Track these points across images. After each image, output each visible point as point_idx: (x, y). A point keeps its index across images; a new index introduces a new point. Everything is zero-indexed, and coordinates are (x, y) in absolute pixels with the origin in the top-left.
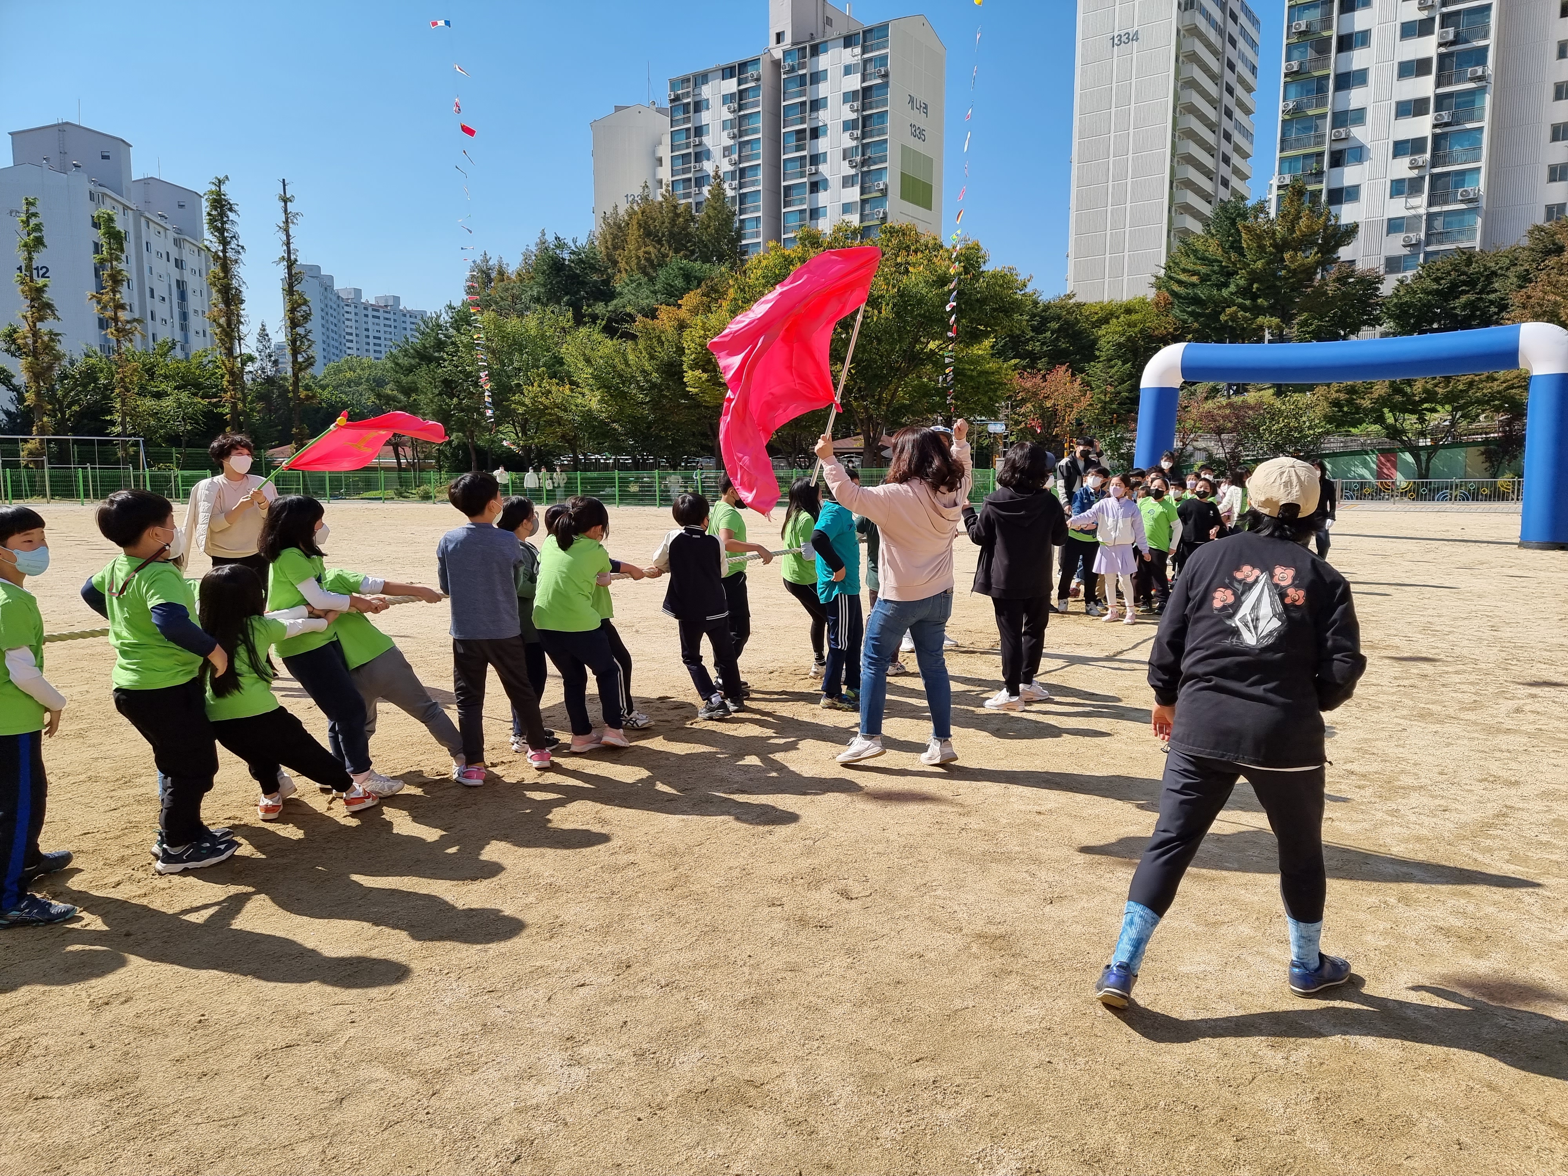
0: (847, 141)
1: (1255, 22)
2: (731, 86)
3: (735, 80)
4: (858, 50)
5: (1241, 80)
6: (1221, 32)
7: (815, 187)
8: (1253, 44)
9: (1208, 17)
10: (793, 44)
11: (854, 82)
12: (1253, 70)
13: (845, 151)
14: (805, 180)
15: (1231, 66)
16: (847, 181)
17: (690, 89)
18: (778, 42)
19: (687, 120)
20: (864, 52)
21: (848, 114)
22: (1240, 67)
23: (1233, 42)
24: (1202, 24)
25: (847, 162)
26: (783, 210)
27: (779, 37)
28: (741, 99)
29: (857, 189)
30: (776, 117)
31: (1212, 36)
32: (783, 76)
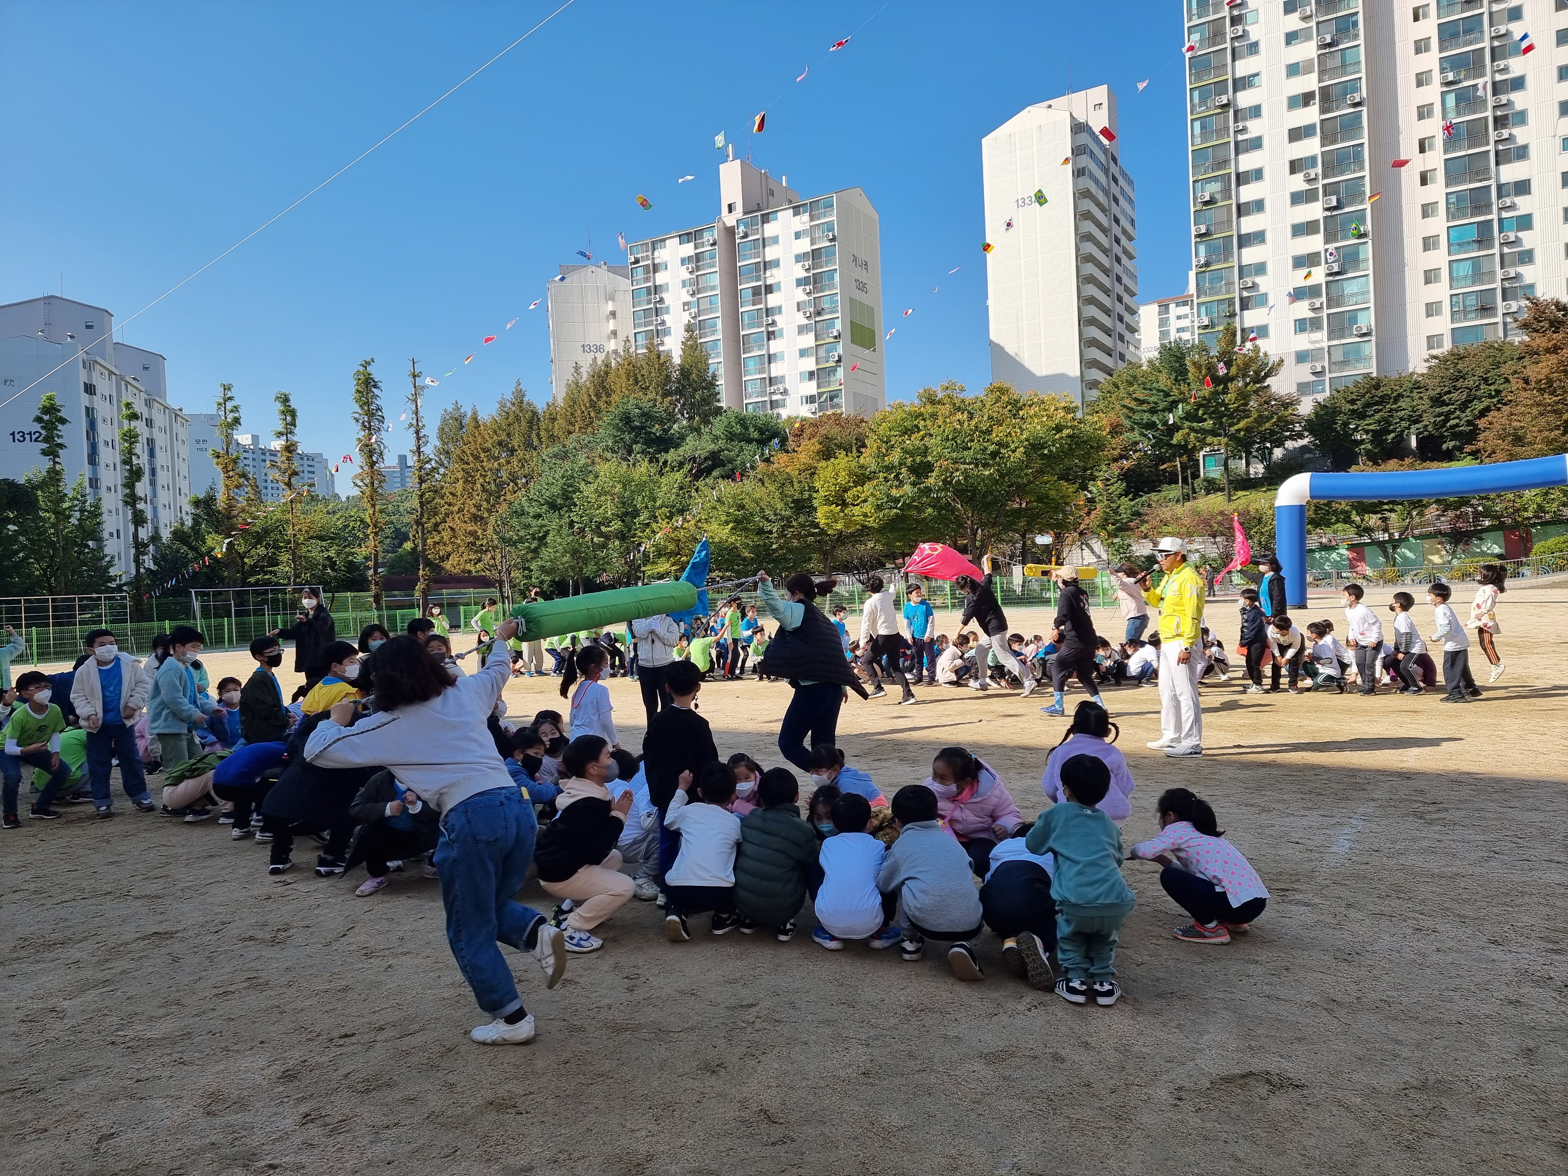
0: (800, 295)
1: (1130, 182)
2: (689, 249)
3: (692, 244)
4: (806, 217)
5: (1125, 232)
6: (1106, 192)
7: (770, 335)
8: (1130, 201)
9: (1097, 182)
10: (745, 213)
11: (804, 245)
12: (1132, 222)
13: (798, 304)
14: (763, 329)
15: (1117, 221)
16: (802, 330)
17: (650, 253)
18: (730, 211)
19: (647, 280)
20: (812, 220)
21: (800, 272)
22: (1123, 222)
23: (1116, 200)
24: (1094, 189)
25: (801, 313)
26: (743, 356)
27: (730, 208)
28: (698, 261)
29: (812, 335)
30: (732, 275)
31: (1101, 197)
32: (738, 241)
